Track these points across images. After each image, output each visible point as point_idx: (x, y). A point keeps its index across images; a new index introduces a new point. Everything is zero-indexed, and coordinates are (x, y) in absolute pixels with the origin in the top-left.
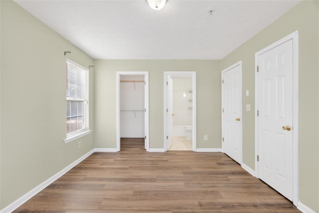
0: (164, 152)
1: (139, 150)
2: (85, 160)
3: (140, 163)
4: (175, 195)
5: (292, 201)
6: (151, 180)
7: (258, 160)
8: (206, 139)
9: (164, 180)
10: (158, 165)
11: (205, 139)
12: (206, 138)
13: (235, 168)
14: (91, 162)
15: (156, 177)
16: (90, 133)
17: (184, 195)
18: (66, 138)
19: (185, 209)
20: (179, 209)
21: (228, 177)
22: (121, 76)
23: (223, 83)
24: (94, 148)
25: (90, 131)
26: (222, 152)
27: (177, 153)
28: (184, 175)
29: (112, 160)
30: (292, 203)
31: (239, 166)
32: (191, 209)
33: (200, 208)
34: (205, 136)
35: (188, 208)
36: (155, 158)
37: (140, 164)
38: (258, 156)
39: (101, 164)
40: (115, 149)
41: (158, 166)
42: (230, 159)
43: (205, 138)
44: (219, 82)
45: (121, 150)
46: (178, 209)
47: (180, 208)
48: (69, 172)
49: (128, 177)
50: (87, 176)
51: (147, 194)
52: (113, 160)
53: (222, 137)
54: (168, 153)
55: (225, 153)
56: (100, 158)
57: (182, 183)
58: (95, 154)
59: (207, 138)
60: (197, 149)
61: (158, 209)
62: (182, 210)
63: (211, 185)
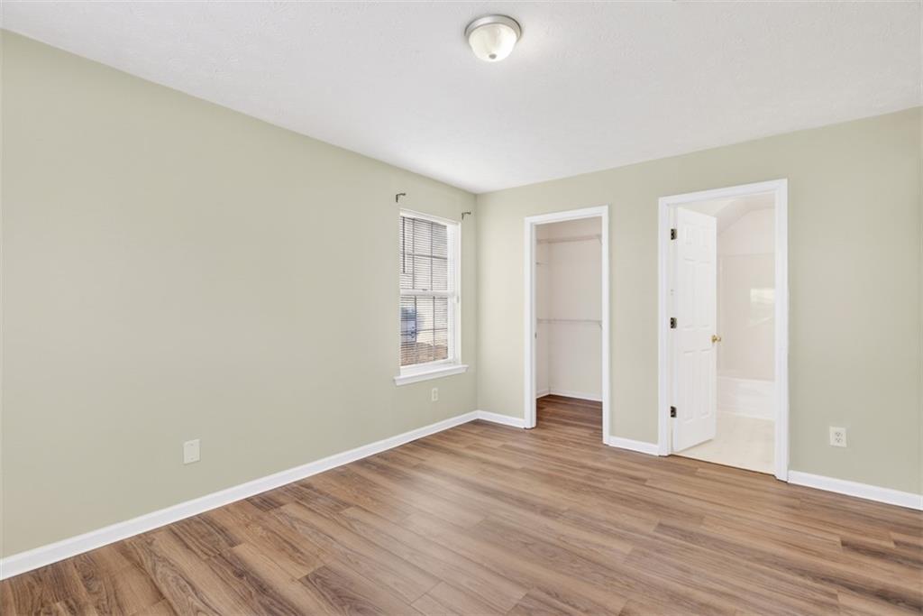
0: (657, 454)
1: (587, 435)
2: (446, 432)
4: (575, 566)
8: (839, 441)
9: (580, 522)
10: (603, 483)
11: (833, 442)
12: (837, 437)
14: (454, 438)
15: (565, 508)
16: (464, 371)
17: (602, 574)
18: (400, 375)
19: (568, 603)
20: (554, 598)
22: (539, 227)
24: (476, 409)
25: (466, 366)
28: (655, 531)
29: (496, 444)
34: (833, 430)
35: (578, 605)
39: (470, 448)
40: (522, 420)
41: (600, 485)
43: (832, 436)
45: (538, 426)
46: (549, 594)
47: (557, 596)
48: (403, 447)
50: (424, 463)
52: (501, 443)
56: (477, 435)
57: (626, 548)
58: (477, 423)
59: (843, 438)
60: (793, 473)
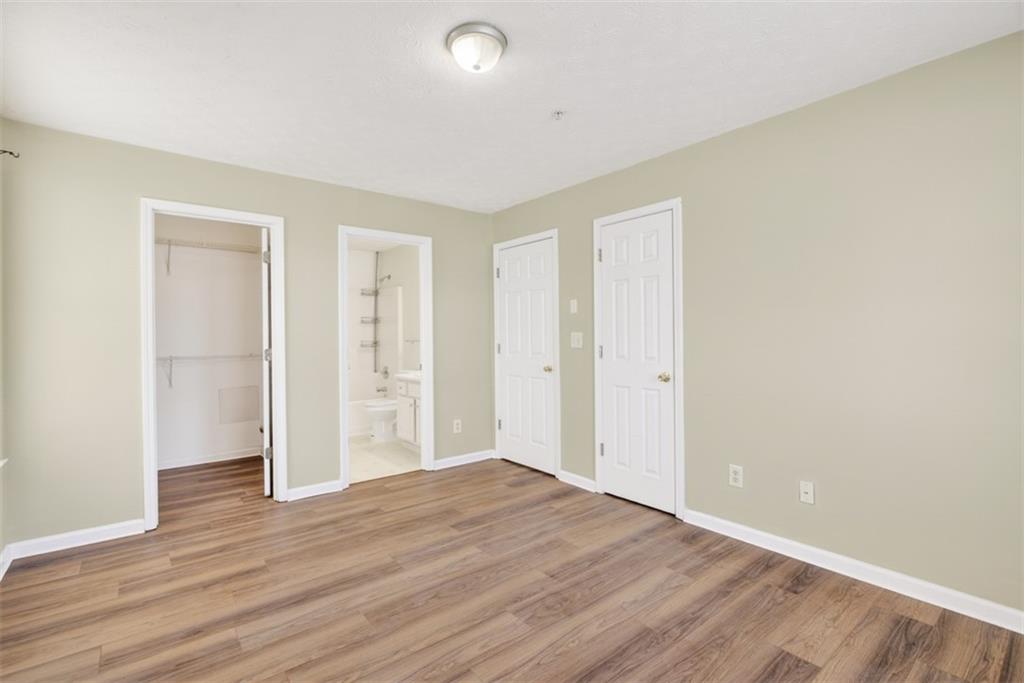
0: (341, 489)
3: (296, 539)
5: (673, 513)
6: (386, 570)
7: (602, 454)
8: (458, 429)
11: (455, 431)
12: (457, 425)
13: (544, 488)
20: (521, 601)
21: (553, 505)
22: (160, 219)
23: (498, 277)
24: (6, 545)
26: (494, 457)
27: (387, 486)
28: (460, 530)
30: (674, 516)
31: (552, 479)
32: (543, 589)
33: (555, 581)
34: (455, 422)
36: (330, 512)
37: (298, 541)
38: (602, 445)
40: (140, 521)
42: (524, 470)
43: (455, 426)
44: (489, 273)
45: (162, 522)
46: (516, 602)
47: (521, 599)
49: (299, 590)
51: (413, 604)
53: (497, 417)
54: (357, 490)
55: (503, 460)
57: (472, 550)
59: (460, 426)
60: (438, 461)
61: (476, 622)
62: (528, 600)
63: (535, 533)
